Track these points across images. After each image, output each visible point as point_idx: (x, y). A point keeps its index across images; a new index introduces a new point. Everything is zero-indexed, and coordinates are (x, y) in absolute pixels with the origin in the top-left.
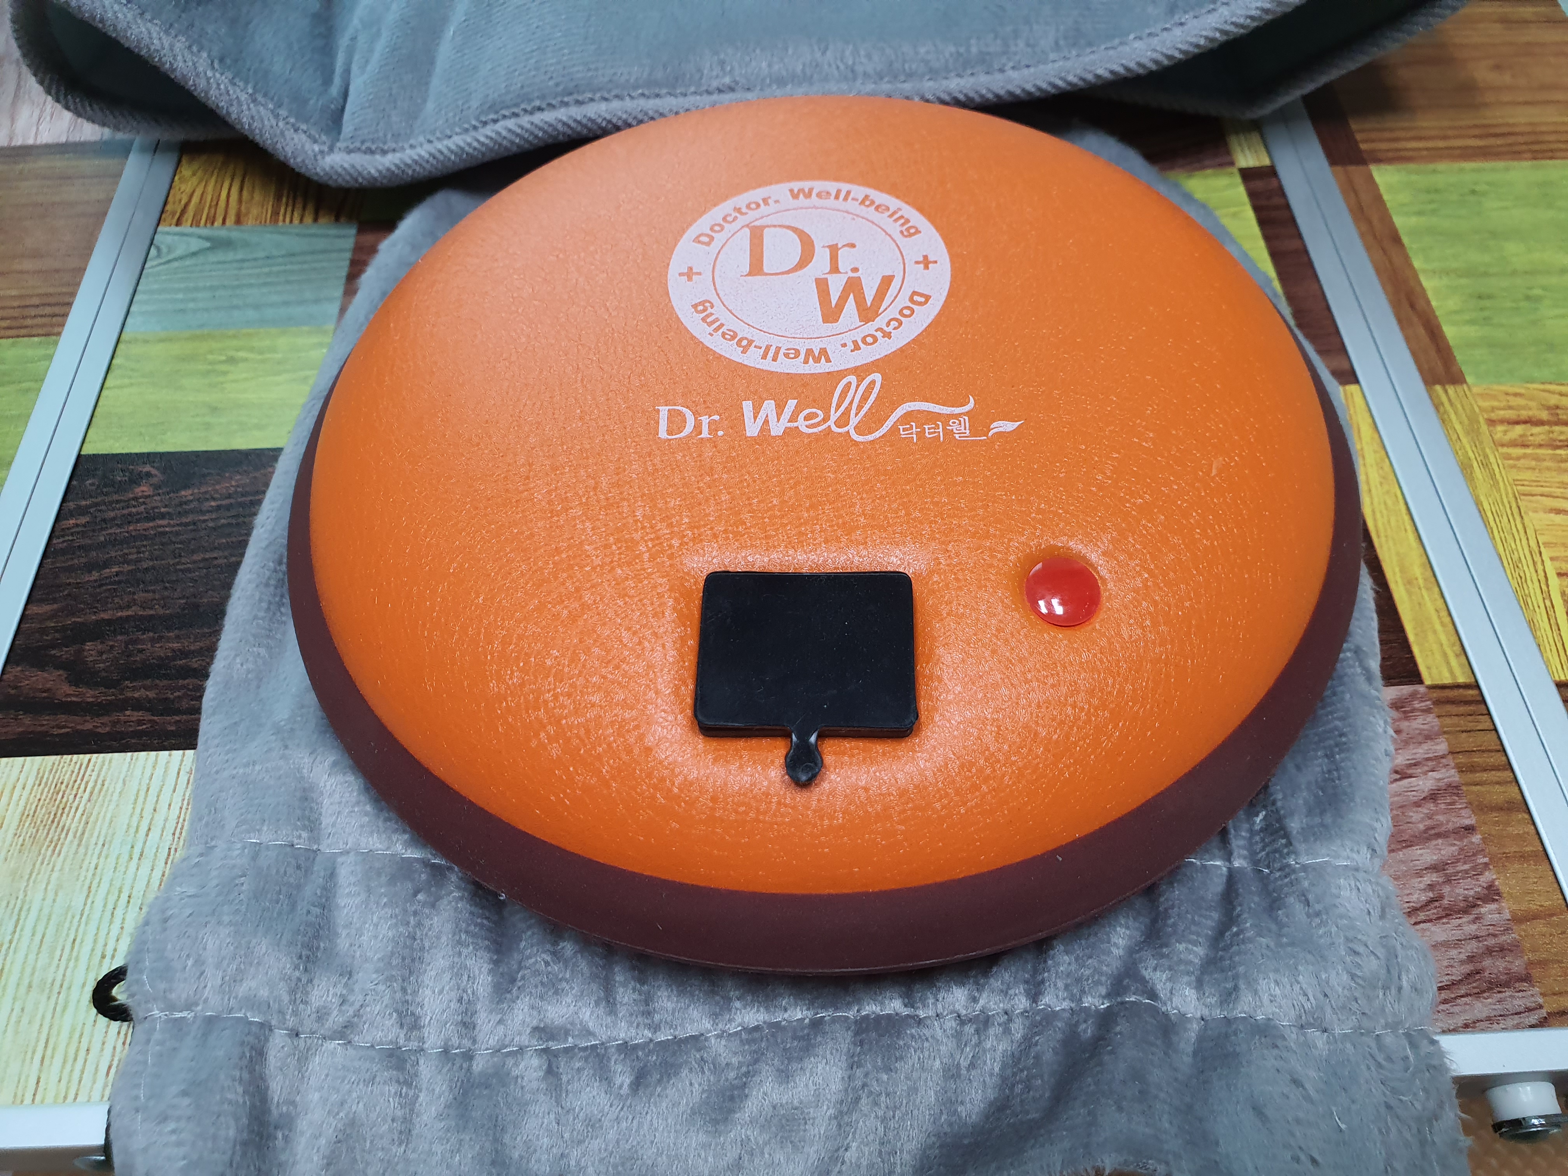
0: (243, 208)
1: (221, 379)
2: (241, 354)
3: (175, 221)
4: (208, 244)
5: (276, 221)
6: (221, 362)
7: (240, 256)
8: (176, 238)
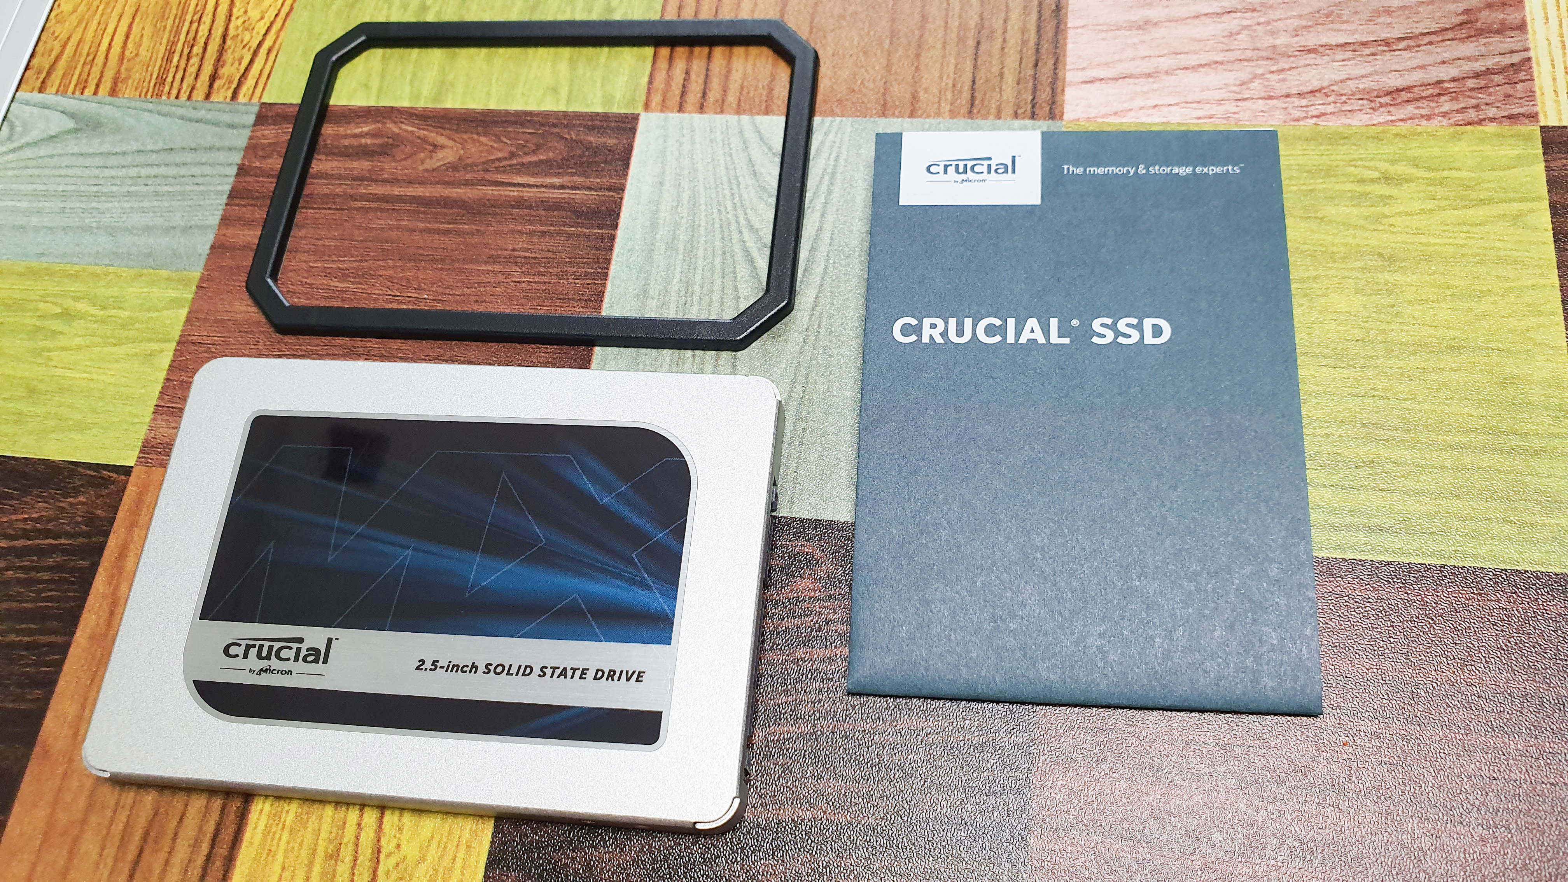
0: (123, 69)
1: (48, 344)
2: (82, 306)
3: (38, 84)
4: (71, 124)
5: (159, 95)
6: (56, 316)
7: (106, 148)
8: (36, 110)
